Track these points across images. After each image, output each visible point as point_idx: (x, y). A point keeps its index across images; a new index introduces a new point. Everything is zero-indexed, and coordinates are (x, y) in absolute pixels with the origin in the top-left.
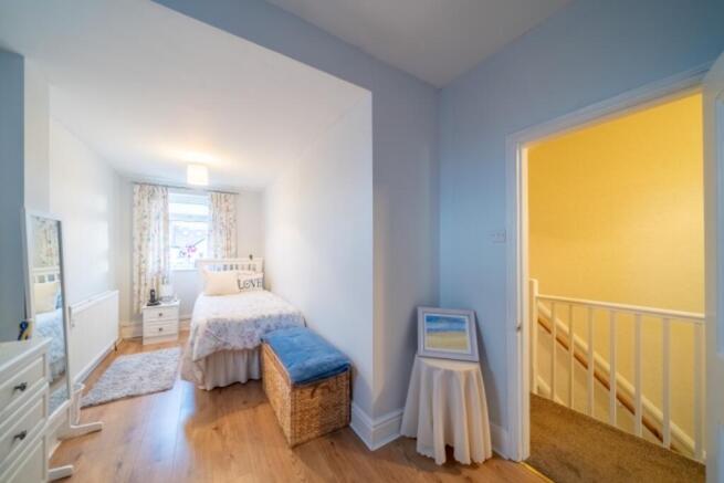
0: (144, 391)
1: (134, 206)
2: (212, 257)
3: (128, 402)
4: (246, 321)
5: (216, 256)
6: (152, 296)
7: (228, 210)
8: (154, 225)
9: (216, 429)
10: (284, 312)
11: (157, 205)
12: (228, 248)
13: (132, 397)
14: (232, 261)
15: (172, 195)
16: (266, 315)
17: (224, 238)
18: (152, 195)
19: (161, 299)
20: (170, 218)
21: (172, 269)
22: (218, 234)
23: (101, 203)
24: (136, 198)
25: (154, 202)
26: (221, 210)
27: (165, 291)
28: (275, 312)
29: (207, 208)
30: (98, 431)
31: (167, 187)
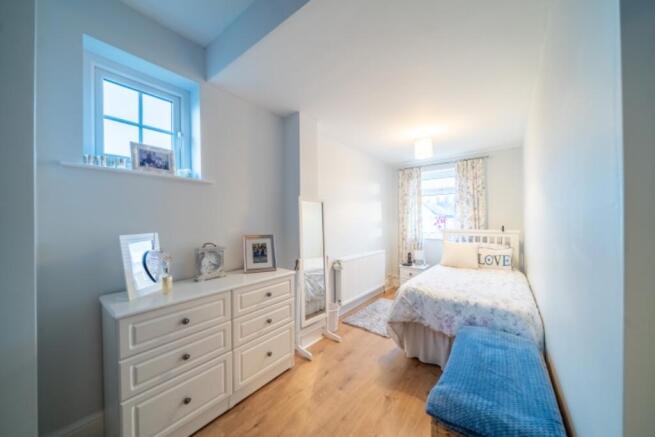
0: (374, 330)
1: (399, 187)
2: (459, 228)
3: (363, 332)
4: (443, 300)
5: (462, 227)
6: (410, 258)
7: (475, 178)
8: (411, 200)
9: (388, 398)
10: (502, 306)
11: (413, 183)
12: (476, 219)
13: (366, 330)
14: (482, 233)
15: (424, 174)
16: (472, 301)
17: (471, 208)
18: (410, 177)
19: (415, 261)
20: (423, 193)
21: (425, 236)
22: (465, 205)
23: (375, 188)
24: (400, 181)
25: (411, 182)
26: (467, 179)
27: (417, 255)
28: (486, 302)
29: (453, 179)
30: (337, 342)
31: (419, 167)
